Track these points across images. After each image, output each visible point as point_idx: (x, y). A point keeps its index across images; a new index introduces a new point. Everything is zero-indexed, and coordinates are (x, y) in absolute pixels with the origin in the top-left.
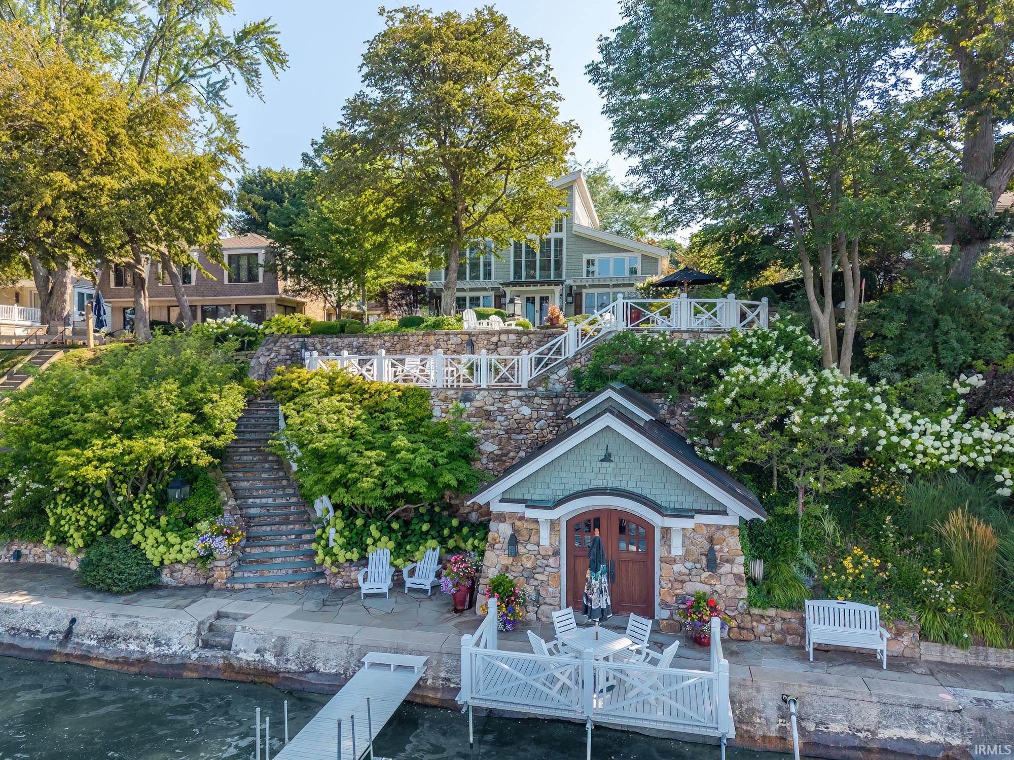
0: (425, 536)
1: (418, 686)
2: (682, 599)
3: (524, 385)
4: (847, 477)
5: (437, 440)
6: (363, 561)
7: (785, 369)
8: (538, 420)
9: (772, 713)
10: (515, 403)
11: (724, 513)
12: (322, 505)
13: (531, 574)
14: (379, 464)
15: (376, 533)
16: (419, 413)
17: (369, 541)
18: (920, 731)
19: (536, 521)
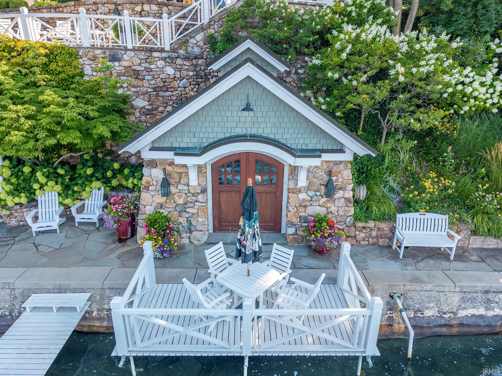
0: (89, 179)
1: (84, 318)
2: (305, 219)
3: (167, 48)
5: (89, 96)
6: (33, 203)
8: (181, 79)
10: (161, 63)
11: (341, 151)
13: (183, 209)
14: (28, 117)
15: (43, 180)
16: (70, 71)
17: (36, 186)
18: (487, 309)
19: (185, 166)
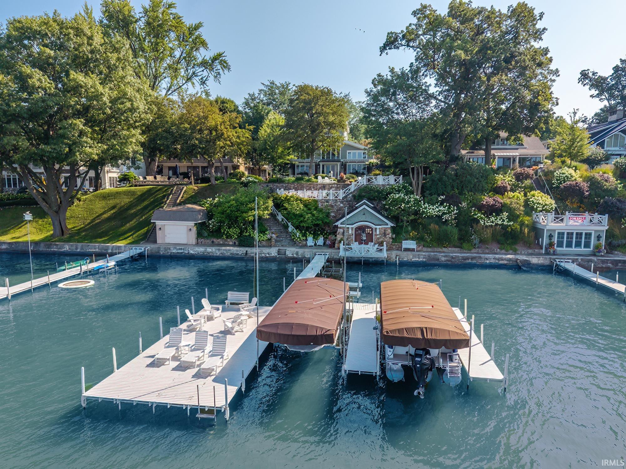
0: (319, 235)
3: (341, 199)
4: (412, 217)
5: (321, 212)
6: (306, 240)
7: (402, 195)
8: (345, 207)
9: (394, 258)
10: (339, 203)
11: (388, 225)
12: (291, 228)
16: (316, 205)
17: (307, 235)
18: (419, 259)
19: (349, 228)
